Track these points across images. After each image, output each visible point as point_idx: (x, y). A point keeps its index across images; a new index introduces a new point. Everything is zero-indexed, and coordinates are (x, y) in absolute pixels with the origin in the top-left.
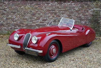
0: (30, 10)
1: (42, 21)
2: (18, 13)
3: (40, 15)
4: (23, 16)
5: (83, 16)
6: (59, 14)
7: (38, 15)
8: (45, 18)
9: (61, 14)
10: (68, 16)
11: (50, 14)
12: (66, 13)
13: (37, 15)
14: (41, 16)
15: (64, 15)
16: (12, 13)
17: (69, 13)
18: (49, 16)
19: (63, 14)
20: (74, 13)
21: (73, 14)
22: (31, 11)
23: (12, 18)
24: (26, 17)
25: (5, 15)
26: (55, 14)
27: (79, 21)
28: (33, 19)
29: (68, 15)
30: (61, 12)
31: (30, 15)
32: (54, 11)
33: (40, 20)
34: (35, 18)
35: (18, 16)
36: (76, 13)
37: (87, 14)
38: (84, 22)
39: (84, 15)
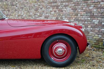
0: (33, 4)
1: (45, 18)
2: (25, 9)
3: (42, 10)
4: (29, 12)
5: (96, 10)
6: (62, 8)
7: (41, 10)
8: (47, 14)
9: (64, 8)
10: (72, 11)
11: (51, 8)
12: (70, 5)
13: (39, 10)
14: (43, 12)
15: (68, 9)
16: (21, 9)
17: (74, 5)
18: (51, 11)
19: (66, 8)
20: (81, 5)
21: (79, 7)
22: (34, 6)
23: (21, 14)
24: (31, 13)
25: (17, 12)
26: (57, 8)
27: (89, 19)
28: (36, 16)
29: (72, 9)
30: (64, 4)
31: (34, 10)
32: (56, 3)
33: (42, 18)
34: (38, 14)
35: (25, 12)
36: (84, 4)
37: (102, 5)
38: (98, 21)
39: (97, 8)
